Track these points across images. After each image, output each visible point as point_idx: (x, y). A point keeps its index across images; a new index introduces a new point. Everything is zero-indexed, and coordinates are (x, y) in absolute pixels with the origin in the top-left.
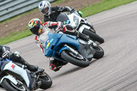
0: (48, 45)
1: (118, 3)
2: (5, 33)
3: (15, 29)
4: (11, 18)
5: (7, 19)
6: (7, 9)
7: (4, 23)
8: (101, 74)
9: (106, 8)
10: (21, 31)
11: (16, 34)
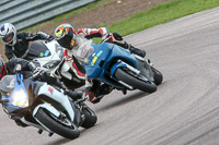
0: (94, 61)
8: (125, 135)
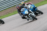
1: (45, 3)
2: (7, 13)
3: (10, 12)
4: (8, 8)
5: (7, 8)
6: (7, 5)
7: (6, 10)
9: (41, 5)
10: (12, 12)
11: (10, 13)
